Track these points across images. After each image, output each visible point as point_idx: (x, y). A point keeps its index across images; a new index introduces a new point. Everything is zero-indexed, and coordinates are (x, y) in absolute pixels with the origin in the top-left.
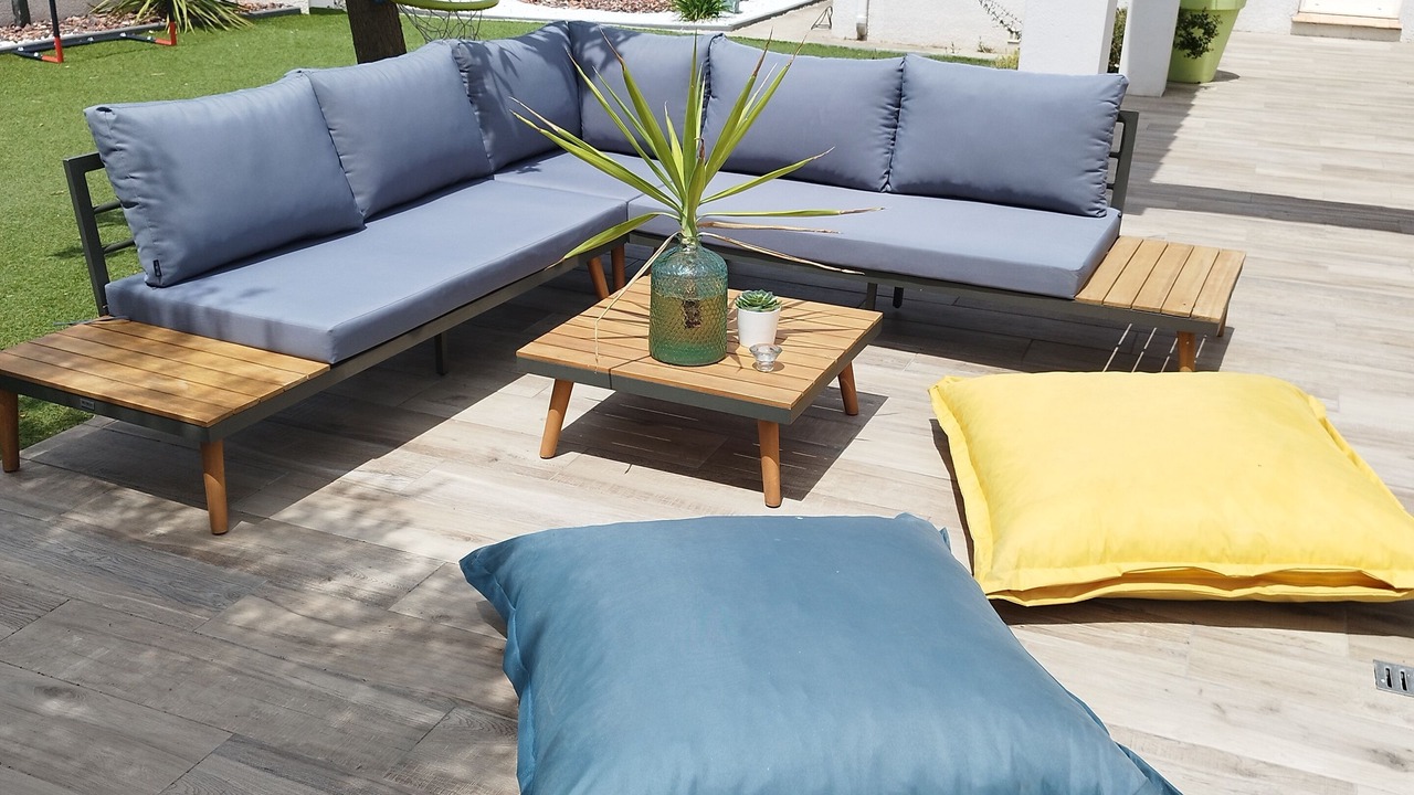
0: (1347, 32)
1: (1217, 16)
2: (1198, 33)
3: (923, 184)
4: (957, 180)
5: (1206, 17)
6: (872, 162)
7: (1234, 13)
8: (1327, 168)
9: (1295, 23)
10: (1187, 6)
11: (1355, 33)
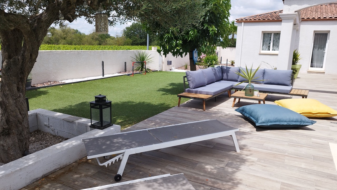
0: (316, 73)
1: (297, 69)
2: (294, 71)
3: (268, 83)
4: (272, 82)
5: (296, 69)
6: (261, 80)
7: (299, 69)
8: (316, 87)
9: (308, 72)
10: (292, 68)
11: (317, 73)
